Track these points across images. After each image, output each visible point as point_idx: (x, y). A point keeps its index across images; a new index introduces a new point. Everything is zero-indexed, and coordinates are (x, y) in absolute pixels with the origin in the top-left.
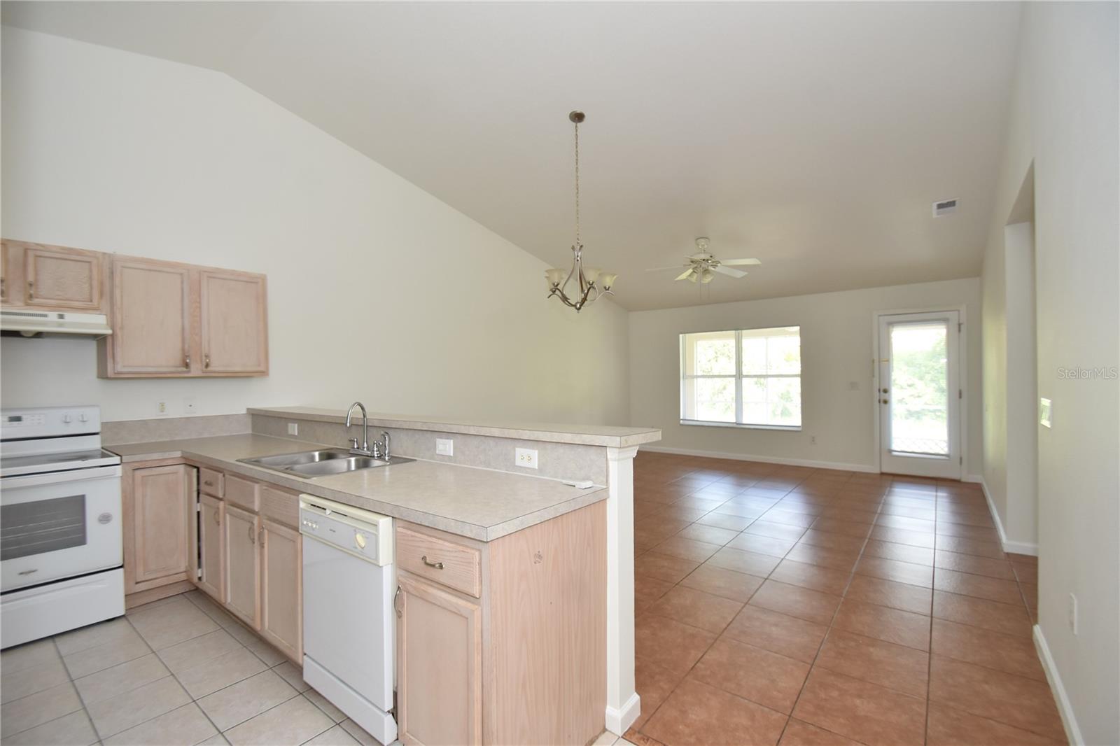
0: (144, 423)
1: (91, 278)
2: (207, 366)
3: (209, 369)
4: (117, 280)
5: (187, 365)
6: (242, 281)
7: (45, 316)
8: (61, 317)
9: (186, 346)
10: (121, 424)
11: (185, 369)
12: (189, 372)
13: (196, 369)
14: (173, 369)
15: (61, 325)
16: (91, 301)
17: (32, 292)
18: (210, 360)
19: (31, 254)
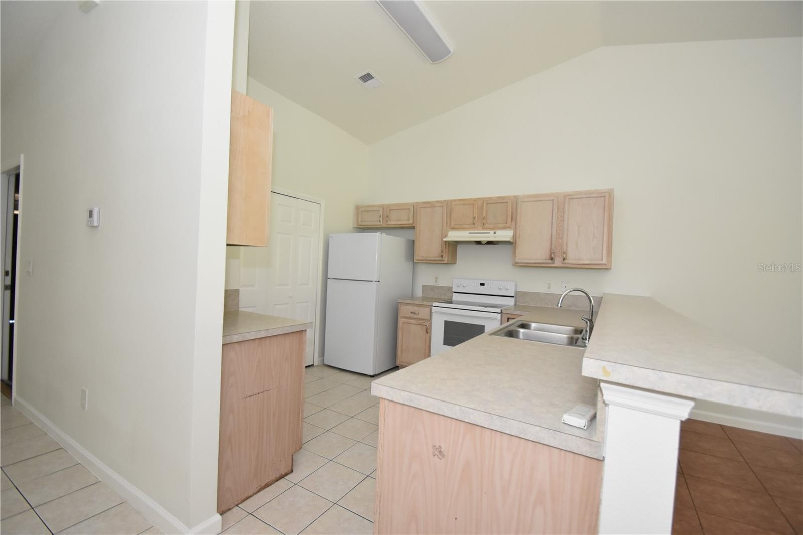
0: (537, 294)
1: (507, 211)
2: (564, 259)
3: (566, 261)
4: (519, 210)
5: (552, 259)
6: (593, 197)
7: (489, 233)
8: (495, 233)
9: (553, 247)
10: (526, 293)
11: (551, 262)
12: (553, 263)
13: (558, 262)
14: (544, 262)
15: (495, 237)
16: (507, 223)
17: (484, 222)
18: (566, 256)
19: (485, 203)
